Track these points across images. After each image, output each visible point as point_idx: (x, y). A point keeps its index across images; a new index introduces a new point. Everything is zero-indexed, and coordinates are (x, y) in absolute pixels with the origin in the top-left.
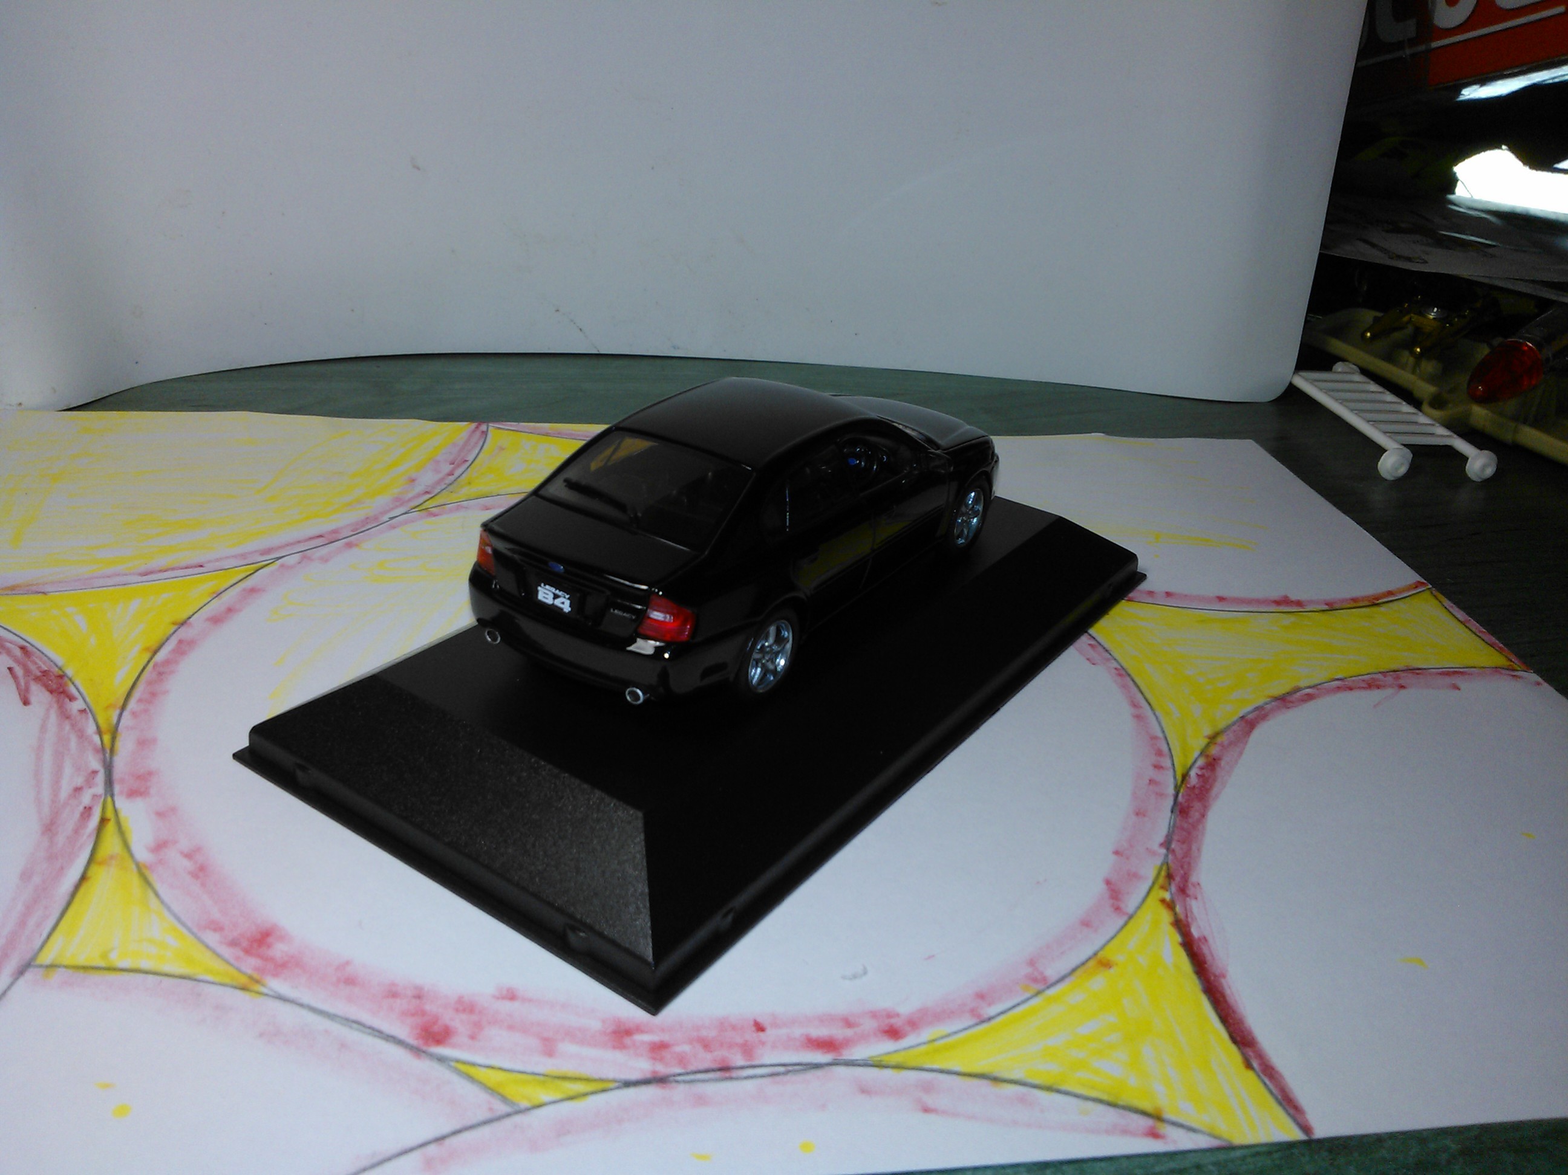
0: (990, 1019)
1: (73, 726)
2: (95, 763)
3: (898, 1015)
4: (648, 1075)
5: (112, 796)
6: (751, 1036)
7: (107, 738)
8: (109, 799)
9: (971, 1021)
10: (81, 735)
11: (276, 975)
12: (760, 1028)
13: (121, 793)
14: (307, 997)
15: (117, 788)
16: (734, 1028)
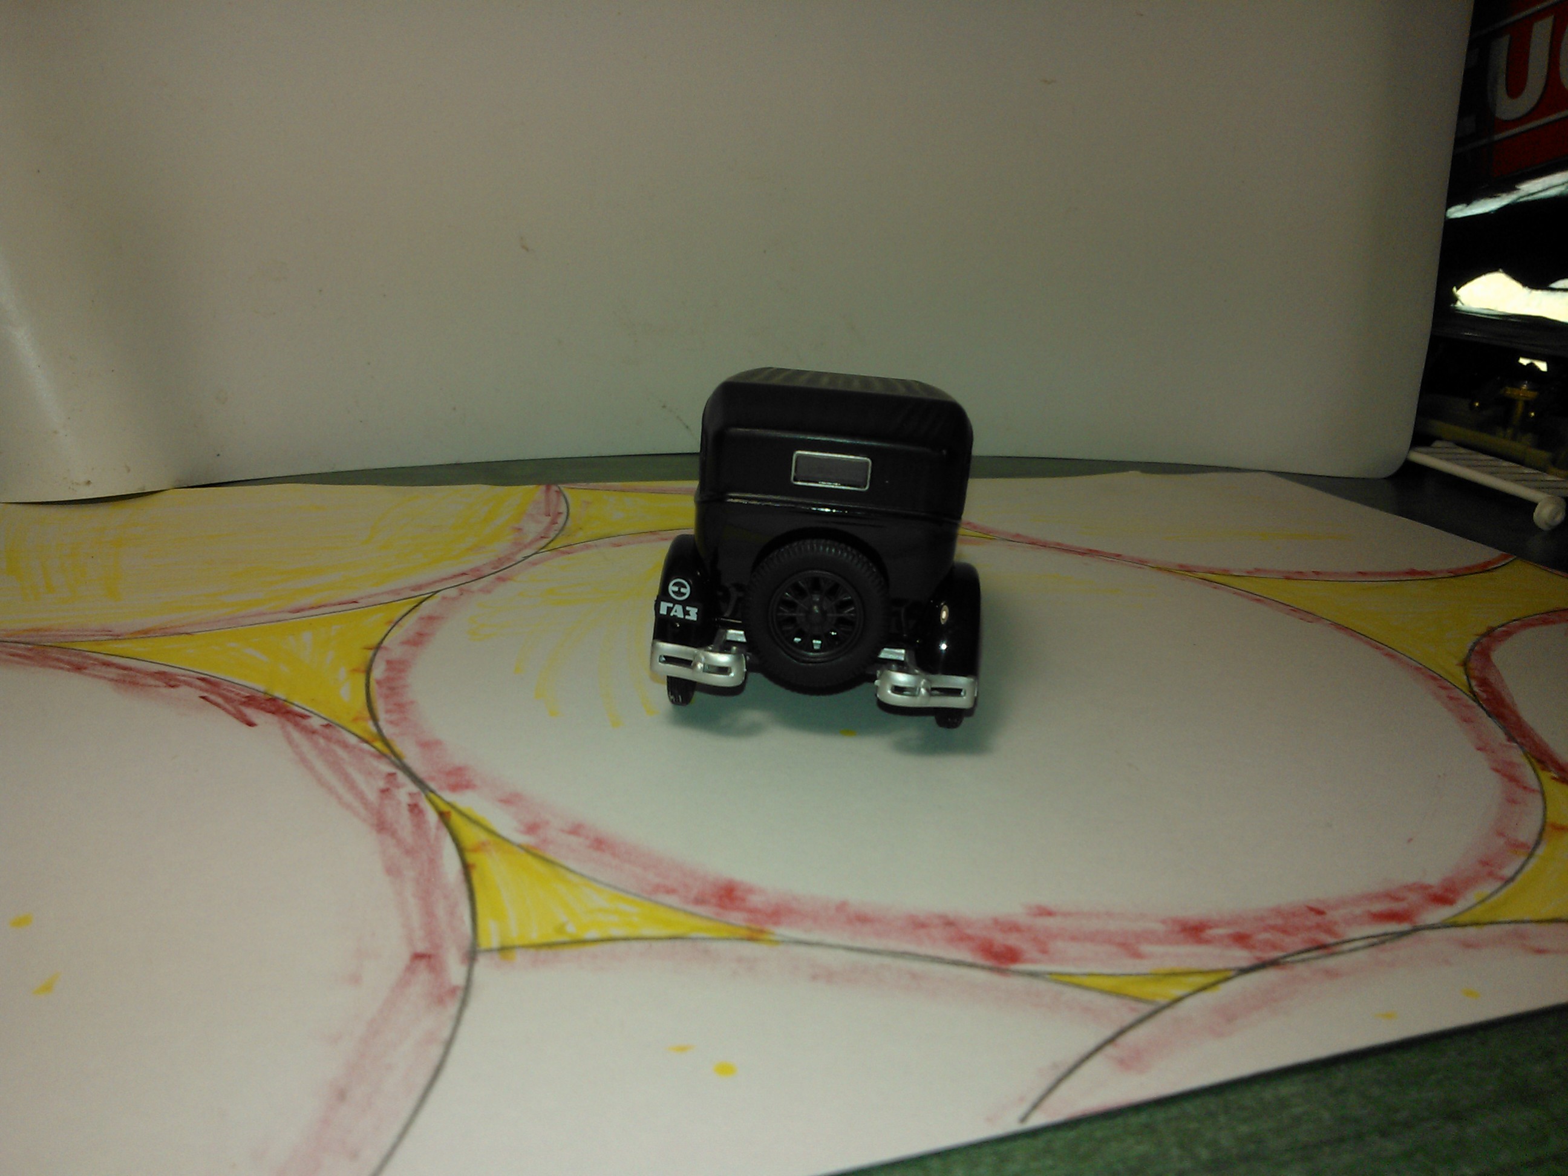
0: (1512, 879)
1: (328, 739)
2: (385, 768)
3: (1430, 887)
4: (1254, 962)
5: (432, 791)
6: (1315, 919)
7: (379, 745)
8: (432, 795)
9: (1498, 884)
10: (345, 745)
11: (777, 923)
12: (1320, 912)
13: (441, 788)
14: (829, 939)
15: (432, 785)
16: (1294, 914)
